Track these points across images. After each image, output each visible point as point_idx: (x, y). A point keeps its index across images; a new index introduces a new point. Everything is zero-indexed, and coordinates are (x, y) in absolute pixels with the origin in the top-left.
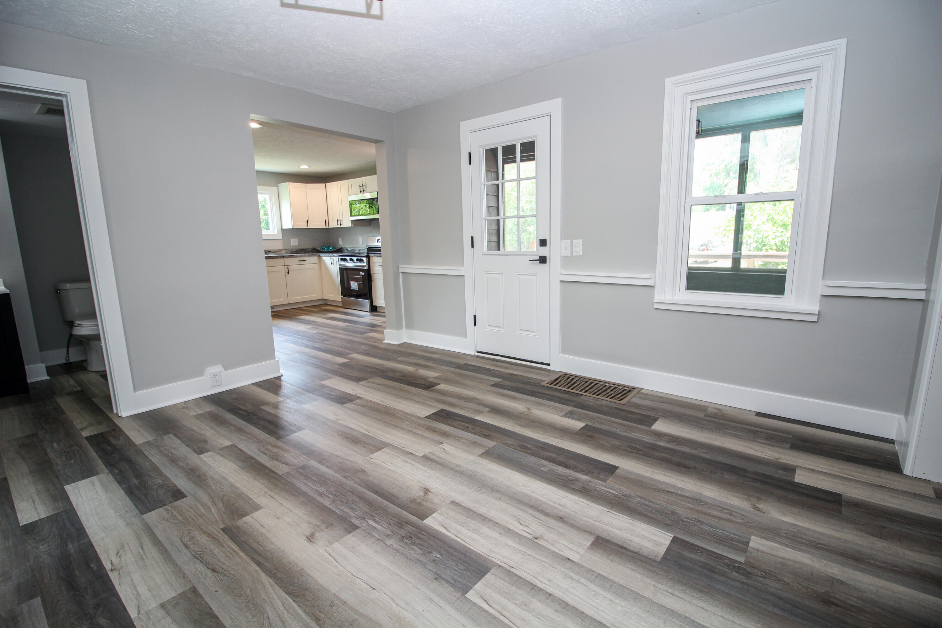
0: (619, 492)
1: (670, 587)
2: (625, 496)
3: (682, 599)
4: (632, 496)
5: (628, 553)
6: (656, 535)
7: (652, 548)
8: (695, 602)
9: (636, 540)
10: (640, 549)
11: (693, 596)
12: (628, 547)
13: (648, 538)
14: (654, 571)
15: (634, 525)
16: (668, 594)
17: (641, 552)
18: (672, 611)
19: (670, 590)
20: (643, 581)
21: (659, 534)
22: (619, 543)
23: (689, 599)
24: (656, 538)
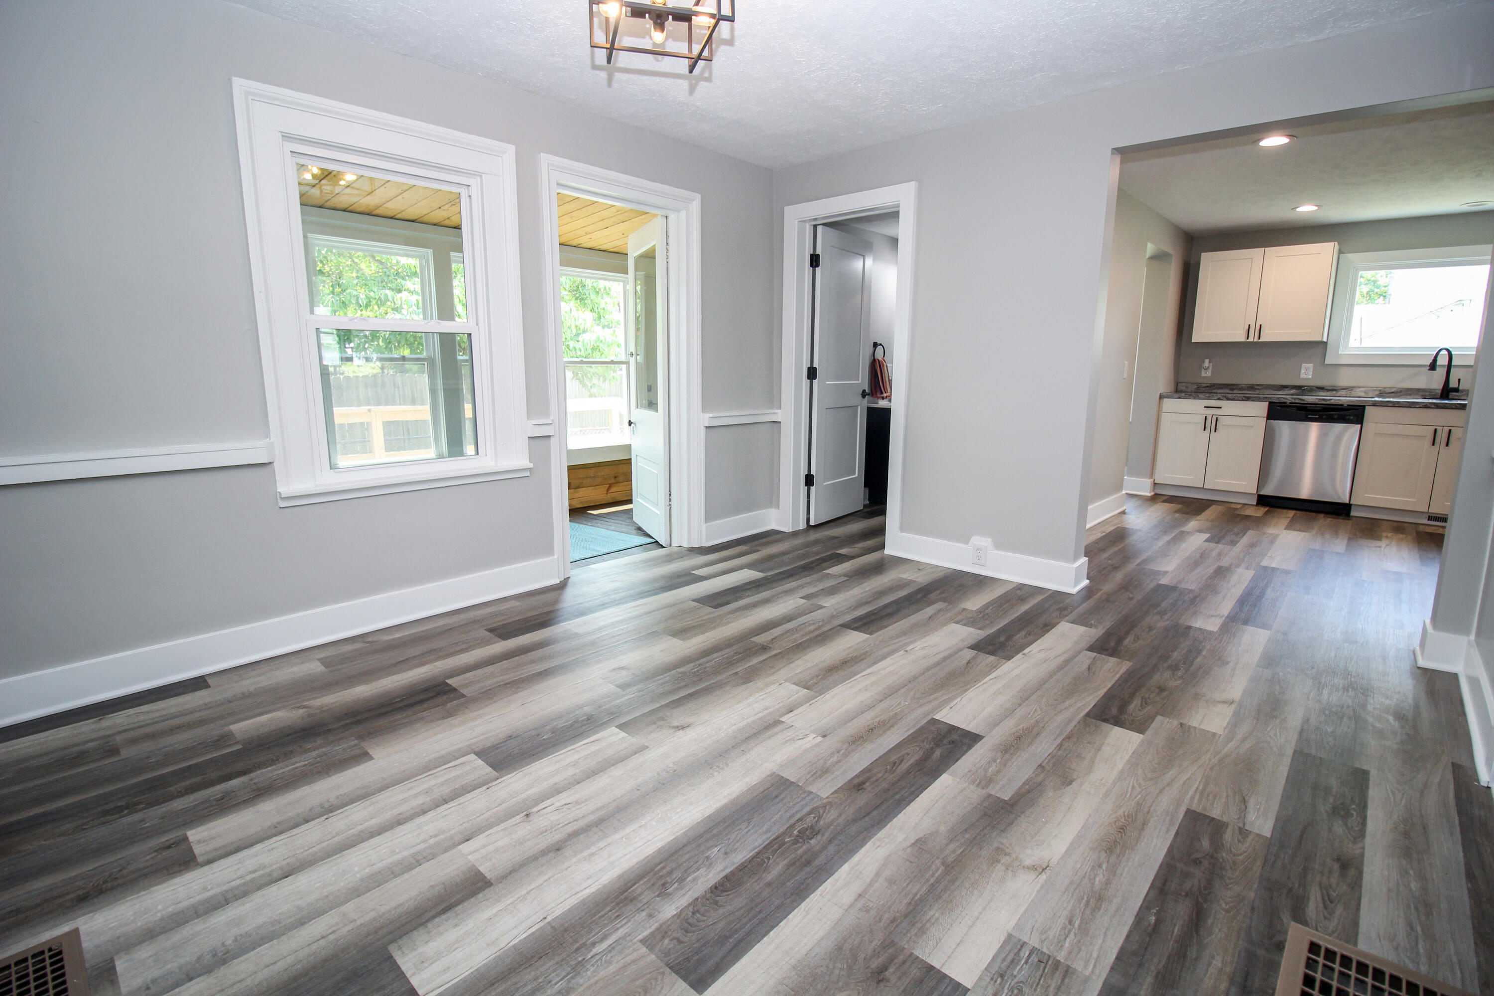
0: (598, 957)
1: (337, 940)
2: (582, 964)
3: (309, 945)
4: (572, 978)
5: (432, 913)
6: (445, 970)
7: (421, 950)
8: (290, 959)
9: (452, 935)
10: (429, 932)
11: (300, 961)
12: (444, 917)
13: (445, 954)
14: (376, 932)
15: (488, 945)
16: (330, 931)
17: (422, 930)
18: (305, 923)
19: (332, 937)
20: (372, 910)
21: (445, 978)
22: (459, 907)
23: (301, 954)
24: (437, 966)
